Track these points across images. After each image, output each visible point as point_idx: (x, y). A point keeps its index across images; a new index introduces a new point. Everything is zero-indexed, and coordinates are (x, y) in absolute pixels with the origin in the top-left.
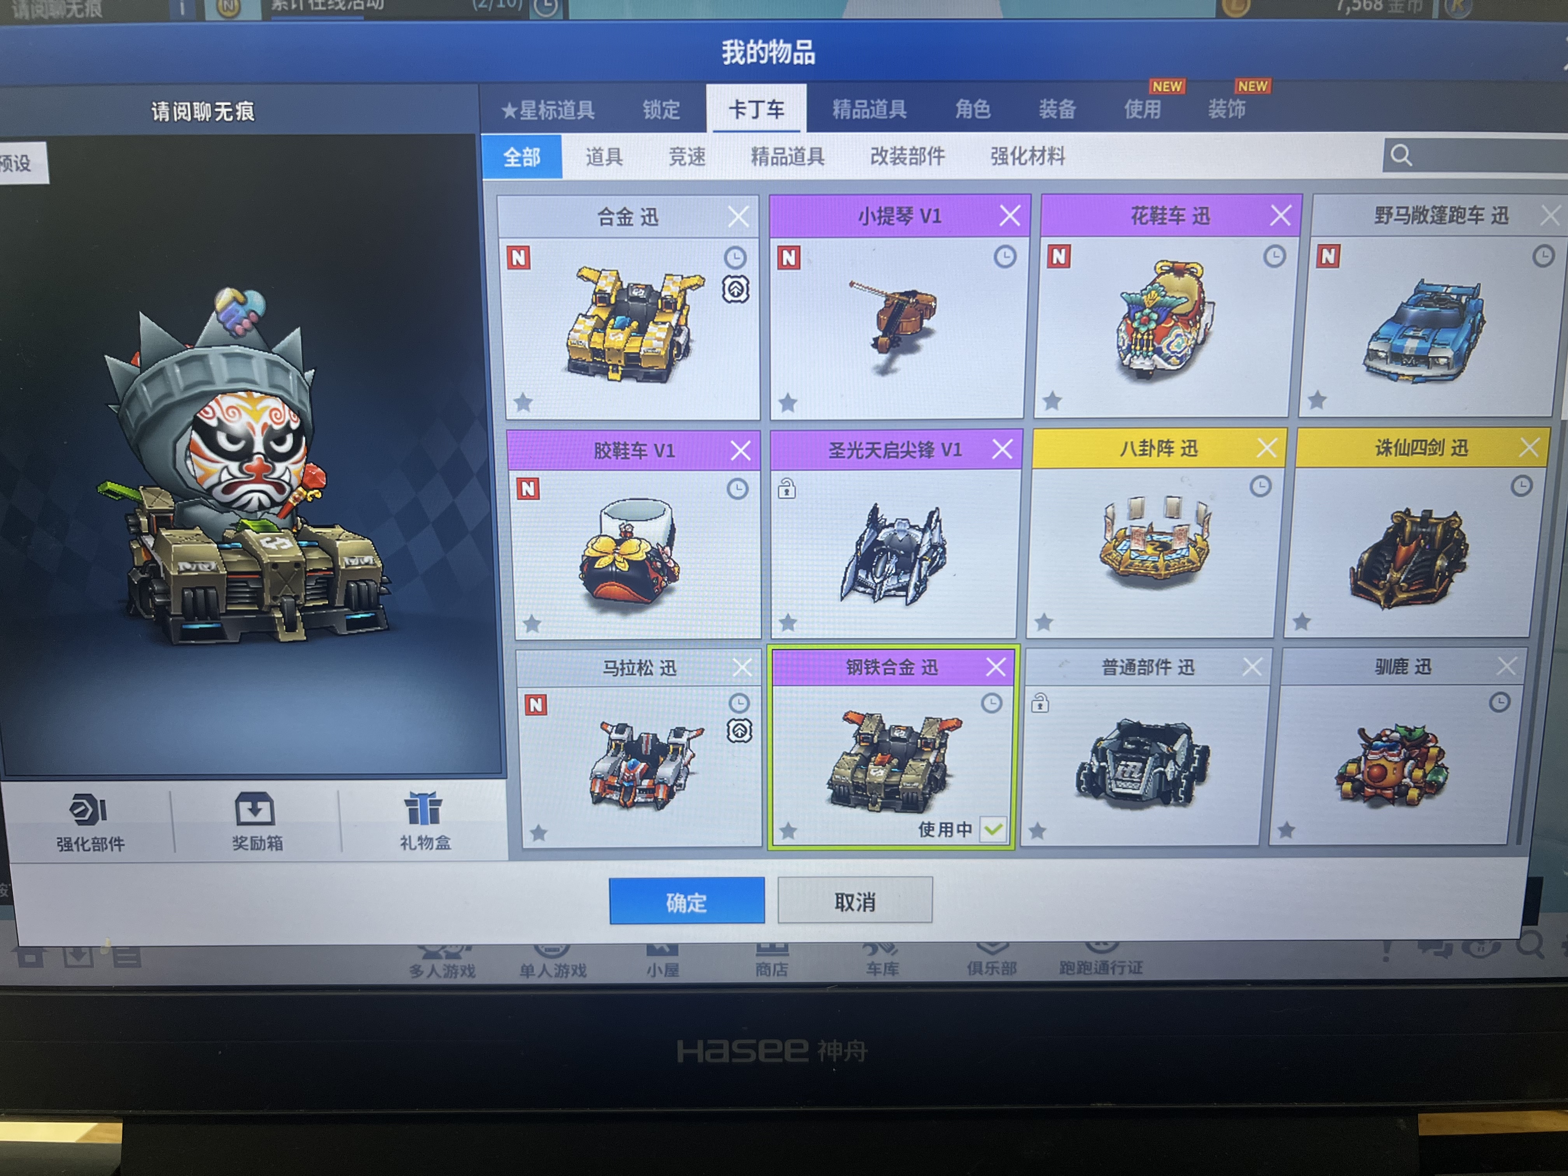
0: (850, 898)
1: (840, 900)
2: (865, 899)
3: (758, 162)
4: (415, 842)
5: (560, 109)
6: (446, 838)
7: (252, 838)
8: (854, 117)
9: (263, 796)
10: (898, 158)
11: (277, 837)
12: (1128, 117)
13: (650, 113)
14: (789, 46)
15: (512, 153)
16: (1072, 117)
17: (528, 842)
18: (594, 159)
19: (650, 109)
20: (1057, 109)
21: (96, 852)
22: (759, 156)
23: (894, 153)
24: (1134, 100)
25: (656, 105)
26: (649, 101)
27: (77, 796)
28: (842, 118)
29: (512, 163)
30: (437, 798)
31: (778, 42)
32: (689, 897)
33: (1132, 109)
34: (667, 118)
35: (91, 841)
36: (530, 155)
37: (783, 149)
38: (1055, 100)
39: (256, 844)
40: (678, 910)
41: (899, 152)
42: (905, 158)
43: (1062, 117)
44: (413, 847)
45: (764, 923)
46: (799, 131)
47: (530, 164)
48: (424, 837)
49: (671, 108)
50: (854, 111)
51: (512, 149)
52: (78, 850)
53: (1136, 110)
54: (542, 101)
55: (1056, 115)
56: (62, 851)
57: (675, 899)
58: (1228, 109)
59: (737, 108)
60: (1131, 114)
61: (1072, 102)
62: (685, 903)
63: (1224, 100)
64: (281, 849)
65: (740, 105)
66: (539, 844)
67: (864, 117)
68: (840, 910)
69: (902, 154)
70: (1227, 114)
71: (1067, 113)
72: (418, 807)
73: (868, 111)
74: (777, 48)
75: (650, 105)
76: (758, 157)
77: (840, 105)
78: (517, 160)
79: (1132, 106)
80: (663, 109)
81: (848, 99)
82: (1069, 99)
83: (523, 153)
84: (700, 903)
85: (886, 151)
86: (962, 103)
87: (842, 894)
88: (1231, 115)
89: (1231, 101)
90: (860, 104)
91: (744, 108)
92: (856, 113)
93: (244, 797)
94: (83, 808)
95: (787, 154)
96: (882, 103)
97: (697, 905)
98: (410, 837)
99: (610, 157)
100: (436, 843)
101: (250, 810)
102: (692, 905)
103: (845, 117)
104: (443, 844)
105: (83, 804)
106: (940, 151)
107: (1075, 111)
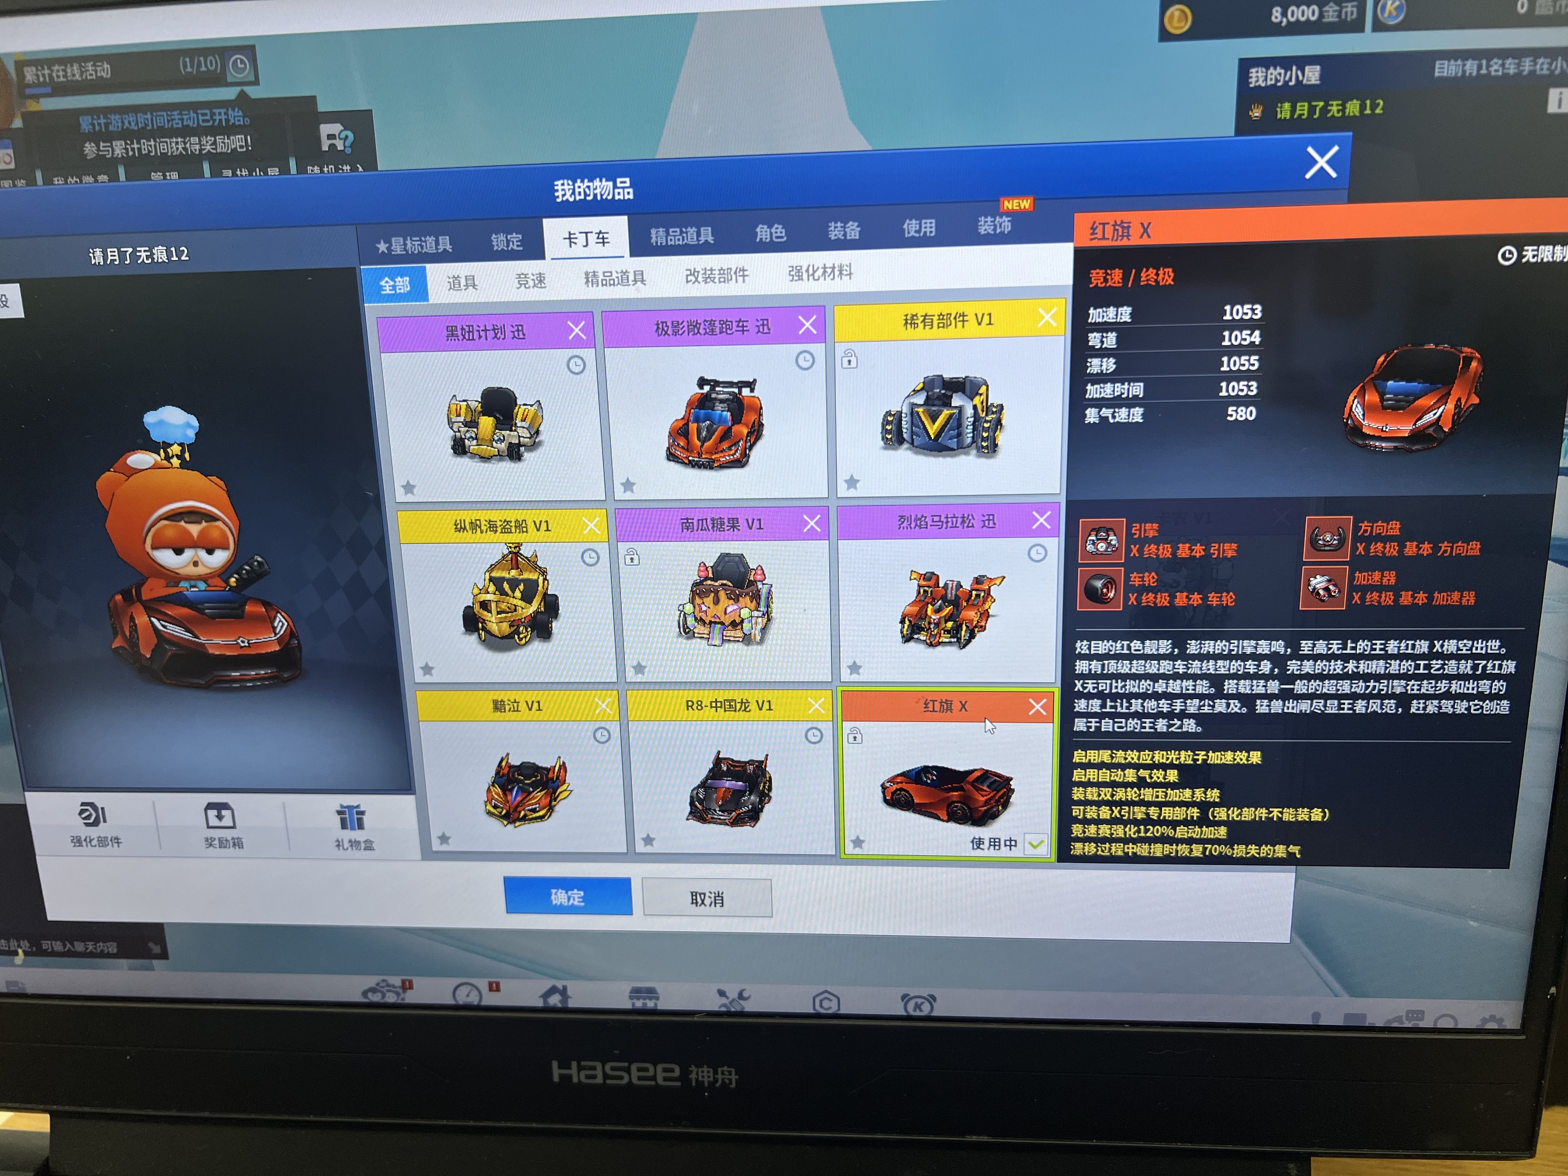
0: (702, 896)
1: (694, 897)
2: (715, 897)
3: (590, 284)
4: (346, 845)
5: (424, 244)
6: (371, 841)
7: (219, 839)
8: (669, 243)
9: (225, 806)
10: (709, 278)
11: (238, 838)
12: (906, 236)
13: (497, 245)
14: (611, 184)
15: (387, 282)
16: (857, 237)
17: (436, 846)
18: (454, 285)
19: (497, 241)
20: (844, 231)
21: (101, 848)
22: (590, 278)
23: (705, 273)
24: (911, 220)
25: (502, 238)
26: (496, 235)
27: (83, 804)
28: (659, 244)
29: (388, 290)
30: (362, 809)
31: (601, 181)
32: (570, 893)
33: (910, 229)
34: (512, 249)
35: (96, 840)
36: (402, 284)
37: (611, 272)
38: (841, 223)
39: (223, 843)
40: (561, 903)
41: (708, 272)
42: (715, 278)
43: (848, 238)
44: (345, 848)
45: (632, 914)
46: (623, 257)
47: (402, 291)
48: (353, 840)
49: (515, 240)
50: (669, 238)
51: (387, 279)
52: (87, 846)
53: (914, 229)
54: (409, 238)
55: (843, 236)
56: (75, 846)
57: (558, 893)
58: (995, 226)
59: (570, 238)
60: (909, 233)
61: (856, 224)
62: (566, 897)
63: (992, 217)
64: (243, 848)
65: (572, 236)
66: (445, 848)
67: (677, 243)
68: (694, 905)
69: (712, 274)
70: (995, 229)
71: (853, 234)
72: (347, 816)
73: (681, 238)
74: (600, 186)
75: (497, 238)
76: (590, 280)
77: (657, 233)
78: (391, 288)
79: (910, 226)
80: (508, 241)
81: (663, 228)
82: (854, 221)
83: (395, 282)
84: (579, 898)
85: (698, 272)
86: (762, 228)
87: (696, 893)
88: (998, 231)
89: (998, 219)
90: (673, 232)
91: (576, 238)
92: (671, 240)
93: (210, 806)
94: (88, 813)
95: (613, 277)
96: (692, 231)
97: (577, 900)
98: (342, 840)
99: (467, 283)
100: (363, 845)
101: (217, 816)
102: (572, 898)
103: (661, 243)
104: (369, 846)
105: (87, 810)
106: (744, 270)
107: (860, 232)
